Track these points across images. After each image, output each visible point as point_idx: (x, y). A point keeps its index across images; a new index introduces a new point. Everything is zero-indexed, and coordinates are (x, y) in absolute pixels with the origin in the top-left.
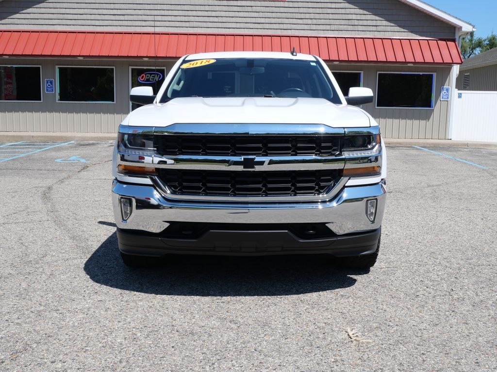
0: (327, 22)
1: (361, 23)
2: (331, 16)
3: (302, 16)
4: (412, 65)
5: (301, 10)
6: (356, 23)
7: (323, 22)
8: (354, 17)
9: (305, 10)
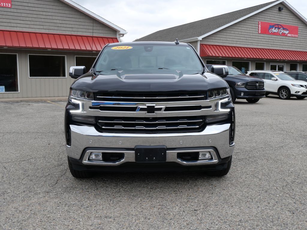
0: (41, 23)
1: (62, 25)
2: (43, 20)
3: (24, 19)
4: (95, 52)
5: (23, 15)
6: (60, 25)
7: (38, 23)
8: (58, 21)
9: (25, 15)
